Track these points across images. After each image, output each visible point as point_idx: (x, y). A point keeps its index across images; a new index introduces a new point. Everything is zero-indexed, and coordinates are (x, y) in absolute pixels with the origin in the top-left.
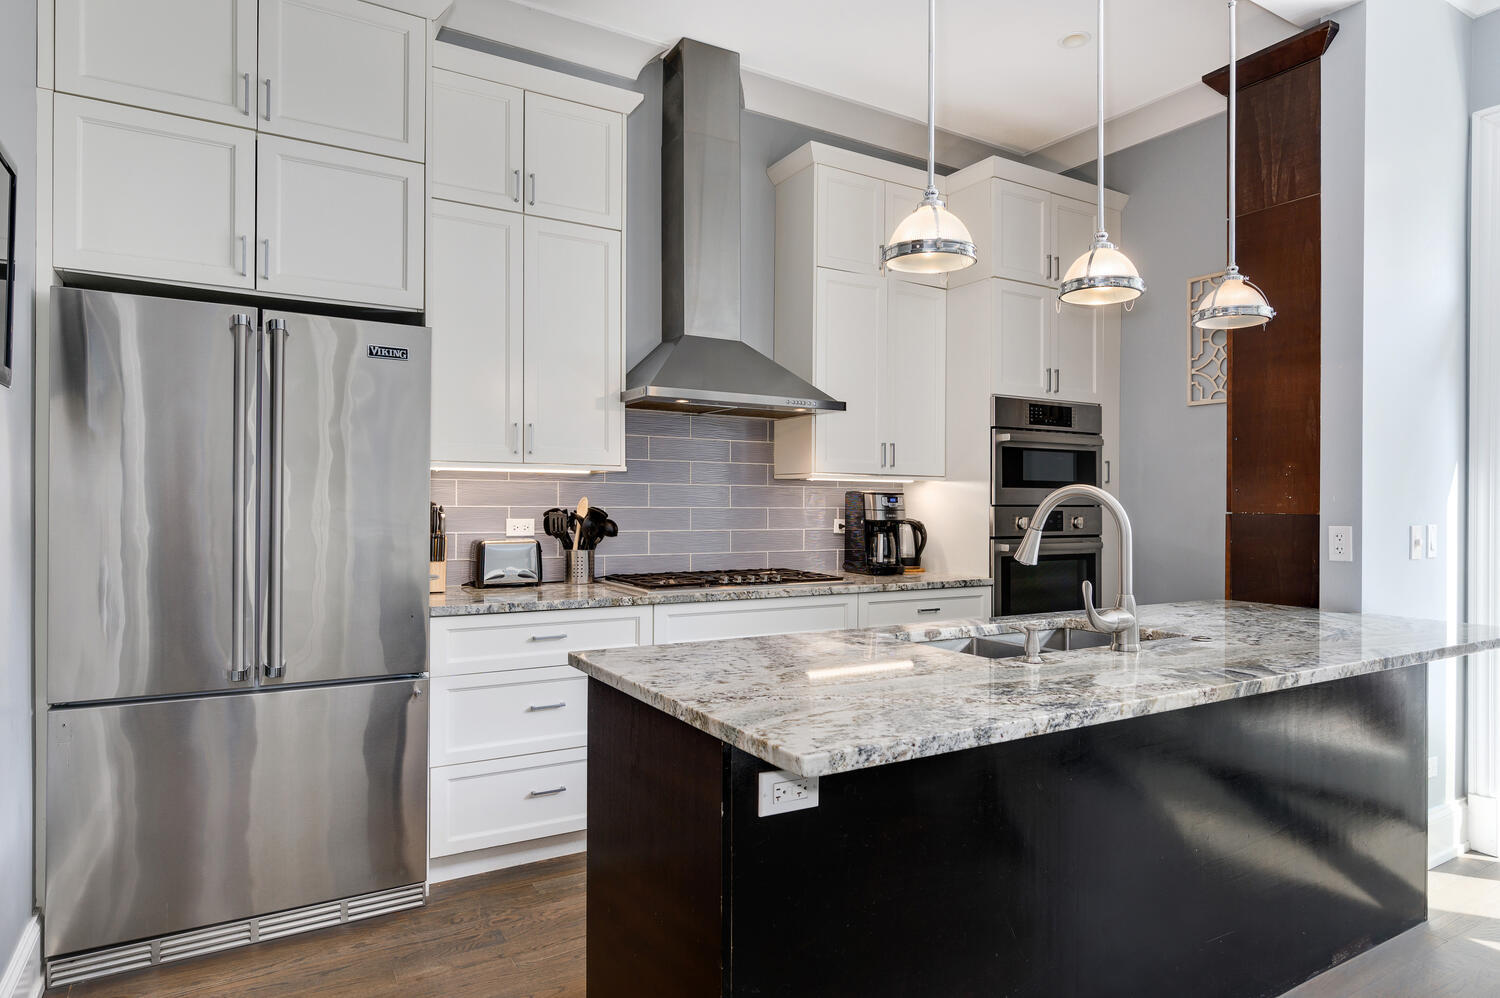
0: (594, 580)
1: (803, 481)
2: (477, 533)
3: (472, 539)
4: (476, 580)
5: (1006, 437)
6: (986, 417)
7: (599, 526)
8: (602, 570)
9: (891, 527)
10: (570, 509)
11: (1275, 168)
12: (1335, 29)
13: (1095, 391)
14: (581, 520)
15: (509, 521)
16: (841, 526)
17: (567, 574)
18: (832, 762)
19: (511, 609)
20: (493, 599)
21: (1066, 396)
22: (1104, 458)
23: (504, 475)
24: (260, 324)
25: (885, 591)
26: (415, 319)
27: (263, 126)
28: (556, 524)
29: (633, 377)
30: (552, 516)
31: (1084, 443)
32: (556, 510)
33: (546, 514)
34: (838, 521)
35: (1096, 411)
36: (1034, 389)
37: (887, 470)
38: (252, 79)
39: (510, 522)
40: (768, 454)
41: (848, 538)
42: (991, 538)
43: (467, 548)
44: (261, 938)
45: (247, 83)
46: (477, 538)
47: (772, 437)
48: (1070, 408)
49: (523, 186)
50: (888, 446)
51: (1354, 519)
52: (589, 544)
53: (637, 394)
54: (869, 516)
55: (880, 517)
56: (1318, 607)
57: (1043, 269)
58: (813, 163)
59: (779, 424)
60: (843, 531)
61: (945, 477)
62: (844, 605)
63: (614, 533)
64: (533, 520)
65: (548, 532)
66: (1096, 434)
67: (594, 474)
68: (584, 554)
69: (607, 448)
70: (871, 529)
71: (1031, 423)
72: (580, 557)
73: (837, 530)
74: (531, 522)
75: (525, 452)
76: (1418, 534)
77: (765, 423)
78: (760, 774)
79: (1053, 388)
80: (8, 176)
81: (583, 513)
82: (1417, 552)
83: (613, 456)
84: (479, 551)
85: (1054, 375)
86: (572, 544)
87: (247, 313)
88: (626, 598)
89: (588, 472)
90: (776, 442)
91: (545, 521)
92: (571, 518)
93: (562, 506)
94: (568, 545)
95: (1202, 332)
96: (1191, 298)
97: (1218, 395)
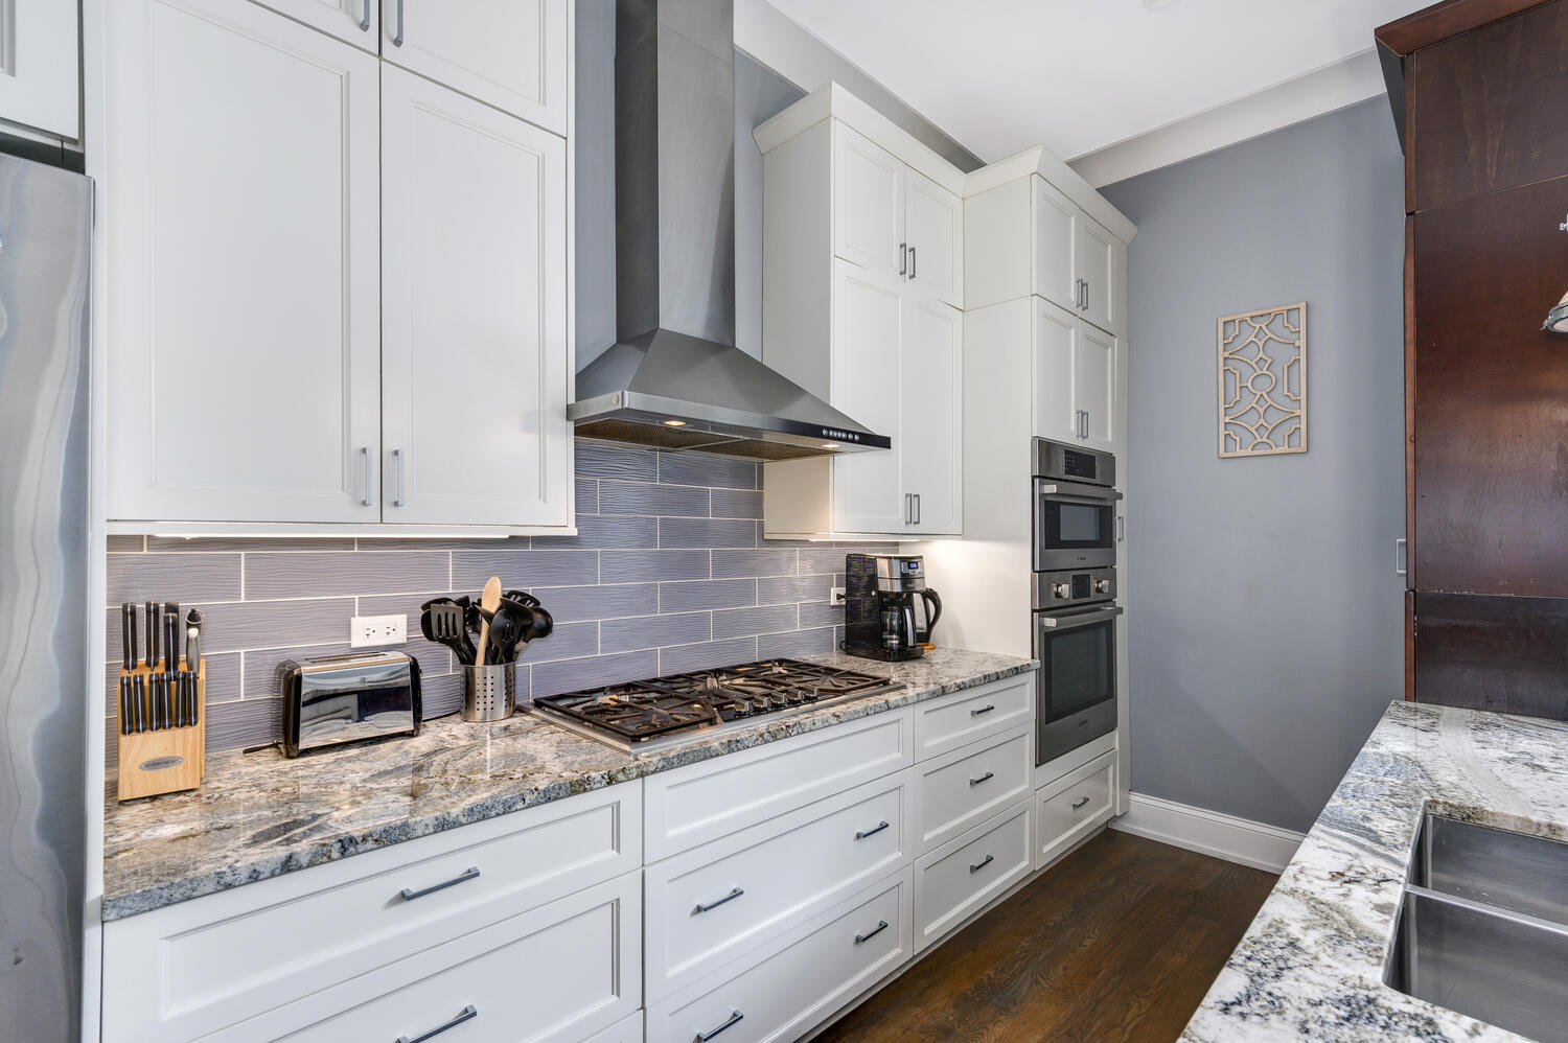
0: (515, 709)
1: (800, 541)
2: (288, 645)
3: (280, 660)
4: (282, 740)
5: (1051, 488)
6: (1024, 464)
7: (520, 624)
8: (527, 693)
9: (906, 599)
10: (471, 592)
13: (1110, 438)
14: (489, 617)
15: (354, 621)
16: (839, 597)
21: (1092, 444)
22: (1117, 514)
23: (346, 543)
25: (944, 694)
28: (446, 626)
29: (587, 380)
30: (436, 610)
31: (1104, 496)
32: (445, 600)
33: (426, 606)
34: (836, 591)
35: (1111, 461)
36: (1067, 434)
37: (909, 527)
39: (359, 623)
40: (756, 506)
41: (851, 610)
42: (1033, 611)
43: (267, 675)
47: (761, 485)
48: (1093, 458)
50: (912, 497)
52: (503, 652)
53: (601, 405)
54: (880, 586)
55: (894, 587)
57: (1073, 295)
58: (830, 116)
59: (771, 467)
60: (843, 602)
61: (963, 535)
62: (898, 721)
63: (547, 631)
64: (404, 617)
65: (429, 635)
66: (1112, 487)
67: (515, 538)
68: (497, 672)
69: (543, 496)
70: (883, 601)
71: (1066, 473)
72: (488, 676)
73: (834, 601)
74: (400, 620)
75: (385, 503)
77: (751, 467)
79: (1083, 433)
81: (491, 604)
83: (557, 514)
85: (1084, 418)
86: (474, 652)
89: (507, 536)
90: (766, 490)
91: (426, 621)
92: (471, 611)
93: (452, 591)
94: (467, 657)
95: (1238, 376)
96: (1224, 339)
97: (1261, 446)
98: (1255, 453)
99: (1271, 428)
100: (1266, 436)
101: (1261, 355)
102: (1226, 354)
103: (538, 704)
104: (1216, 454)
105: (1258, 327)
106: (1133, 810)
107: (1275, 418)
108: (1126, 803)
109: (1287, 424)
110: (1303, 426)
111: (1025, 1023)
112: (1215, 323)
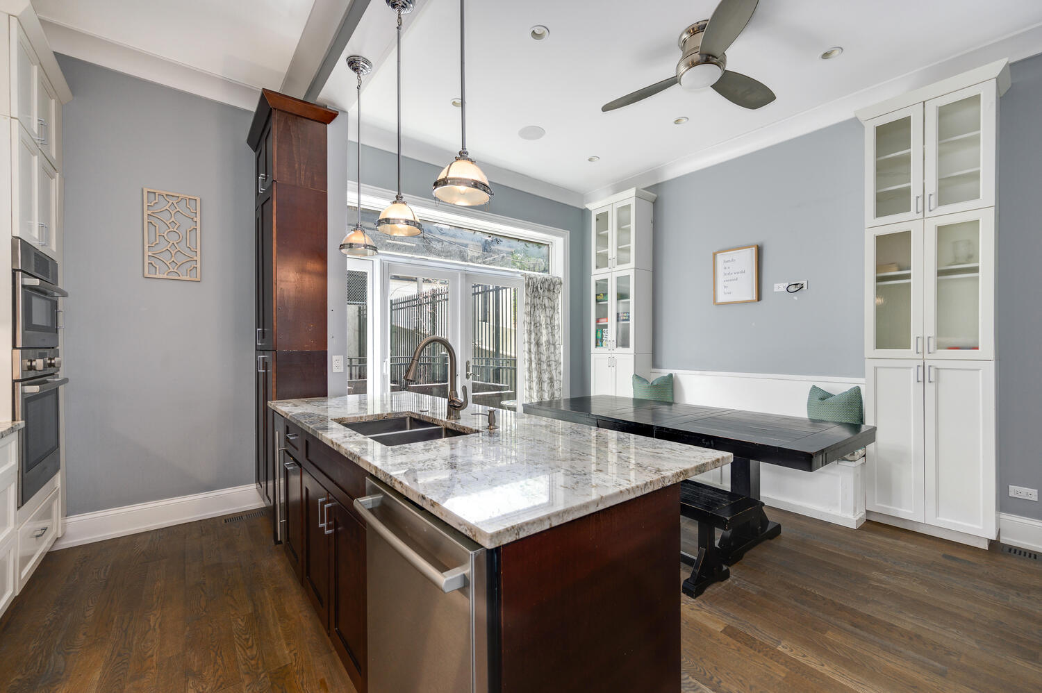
5: (34, 282)
95: (157, 228)
96: (148, 202)
97: (172, 274)
98: (168, 277)
99: (179, 264)
100: (176, 268)
101: (173, 219)
102: (149, 212)
104: (142, 275)
105: (171, 202)
106: (69, 530)
107: (181, 259)
108: (64, 526)
109: (189, 264)
110: (198, 266)
111: (80, 675)
112: (140, 192)
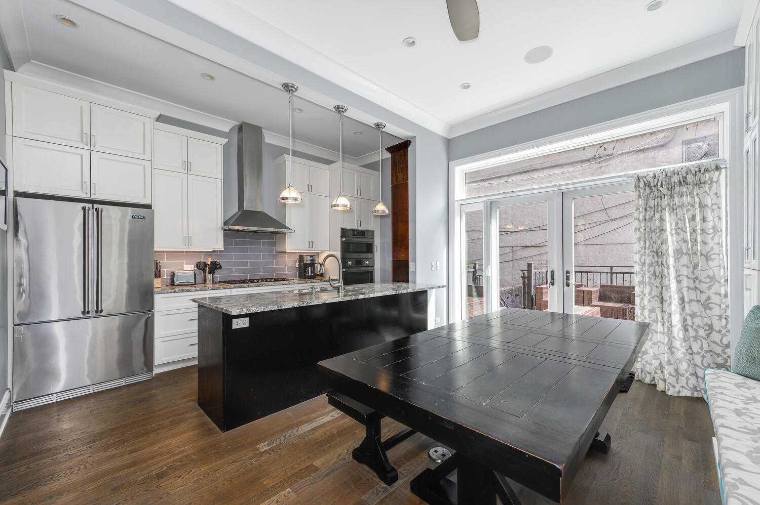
0: (214, 282)
1: (285, 252)
2: (173, 269)
3: (172, 271)
4: (172, 284)
5: (344, 239)
6: (339, 234)
7: (215, 267)
8: (218, 278)
9: (312, 264)
10: (206, 261)
11: (400, 174)
12: (410, 142)
13: (372, 227)
14: (209, 265)
15: (184, 265)
17: (205, 281)
18: (240, 312)
19: (183, 291)
20: (177, 289)
21: (363, 228)
22: (375, 245)
23: (183, 252)
24: (93, 208)
25: (306, 283)
26: (149, 207)
27: (93, 148)
28: (201, 267)
29: (225, 223)
30: (199, 264)
31: (369, 241)
32: (200, 262)
33: (197, 263)
34: (298, 264)
35: (373, 232)
36: (354, 226)
37: (311, 249)
38: (89, 135)
40: (274, 244)
41: (300, 268)
43: (169, 274)
44: (94, 391)
45: (87, 136)
46: (173, 271)
47: (275, 239)
48: (364, 231)
49: (187, 166)
50: (311, 242)
51: (415, 261)
52: (212, 271)
53: (226, 228)
54: (305, 262)
55: (309, 262)
56: (408, 282)
57: (356, 193)
58: (286, 160)
59: (277, 236)
61: (329, 250)
63: (220, 268)
65: (198, 269)
66: (373, 238)
67: (214, 251)
69: (218, 243)
70: (306, 266)
71: (352, 235)
72: (209, 275)
73: (297, 266)
74: (193, 265)
75: (189, 245)
76: (433, 264)
77: (273, 235)
78: (233, 320)
79: (359, 225)
80: (5, 170)
81: (209, 263)
82: (433, 269)
83: (220, 246)
84: (173, 274)
85: (360, 222)
87: (88, 206)
88: (221, 287)
89: (212, 250)
90: (277, 241)
91: (197, 265)
92: (205, 264)
93: (202, 261)
94: (205, 272)
103: (219, 282)
